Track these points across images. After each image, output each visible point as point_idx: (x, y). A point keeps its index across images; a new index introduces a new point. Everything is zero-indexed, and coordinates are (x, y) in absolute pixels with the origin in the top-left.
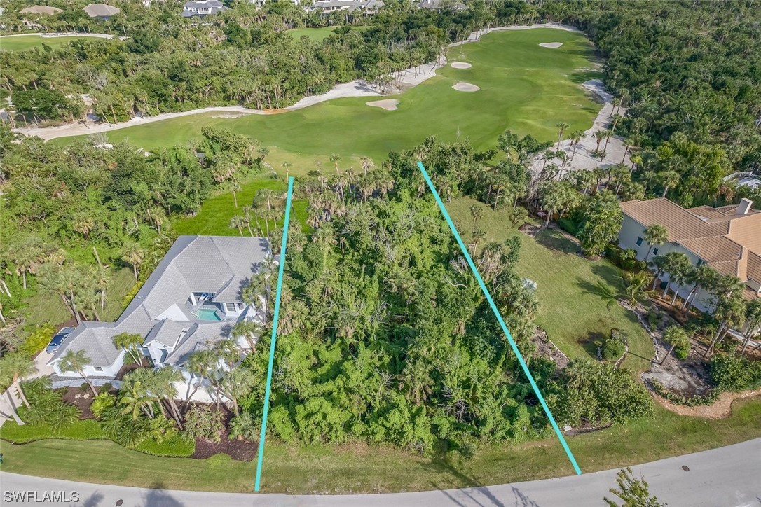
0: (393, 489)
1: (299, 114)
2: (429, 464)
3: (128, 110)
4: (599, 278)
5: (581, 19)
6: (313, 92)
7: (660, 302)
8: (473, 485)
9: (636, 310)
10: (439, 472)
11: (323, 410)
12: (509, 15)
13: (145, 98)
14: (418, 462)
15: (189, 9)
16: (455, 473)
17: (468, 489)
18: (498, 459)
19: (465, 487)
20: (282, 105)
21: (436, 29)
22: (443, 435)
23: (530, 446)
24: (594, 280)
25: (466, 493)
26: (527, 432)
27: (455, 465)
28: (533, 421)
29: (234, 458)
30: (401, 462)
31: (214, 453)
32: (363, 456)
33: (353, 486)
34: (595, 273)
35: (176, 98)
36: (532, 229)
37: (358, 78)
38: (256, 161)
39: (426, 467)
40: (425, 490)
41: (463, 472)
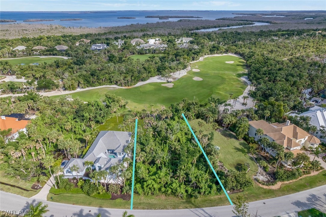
0: (174, 208)
2: (185, 202)
3: (76, 86)
4: (242, 146)
5: (241, 52)
6: (142, 80)
7: (262, 154)
8: (198, 207)
9: (253, 157)
10: (188, 204)
11: (152, 183)
12: (214, 51)
13: (82, 82)
14: (181, 201)
15: (94, 47)
16: (193, 204)
17: (197, 209)
18: (206, 201)
19: (196, 208)
20: (131, 85)
21: (187, 57)
22: (189, 193)
23: (216, 197)
24: (240, 147)
25: (196, 210)
26: (216, 193)
27: (193, 202)
28: (217, 189)
29: (124, 199)
30: (176, 201)
31: (117, 198)
32: (164, 199)
33: (161, 207)
34: (240, 145)
35: (93, 82)
36: (219, 130)
37: (158, 75)
38: (124, 106)
40: (183, 209)
41: (196, 204)
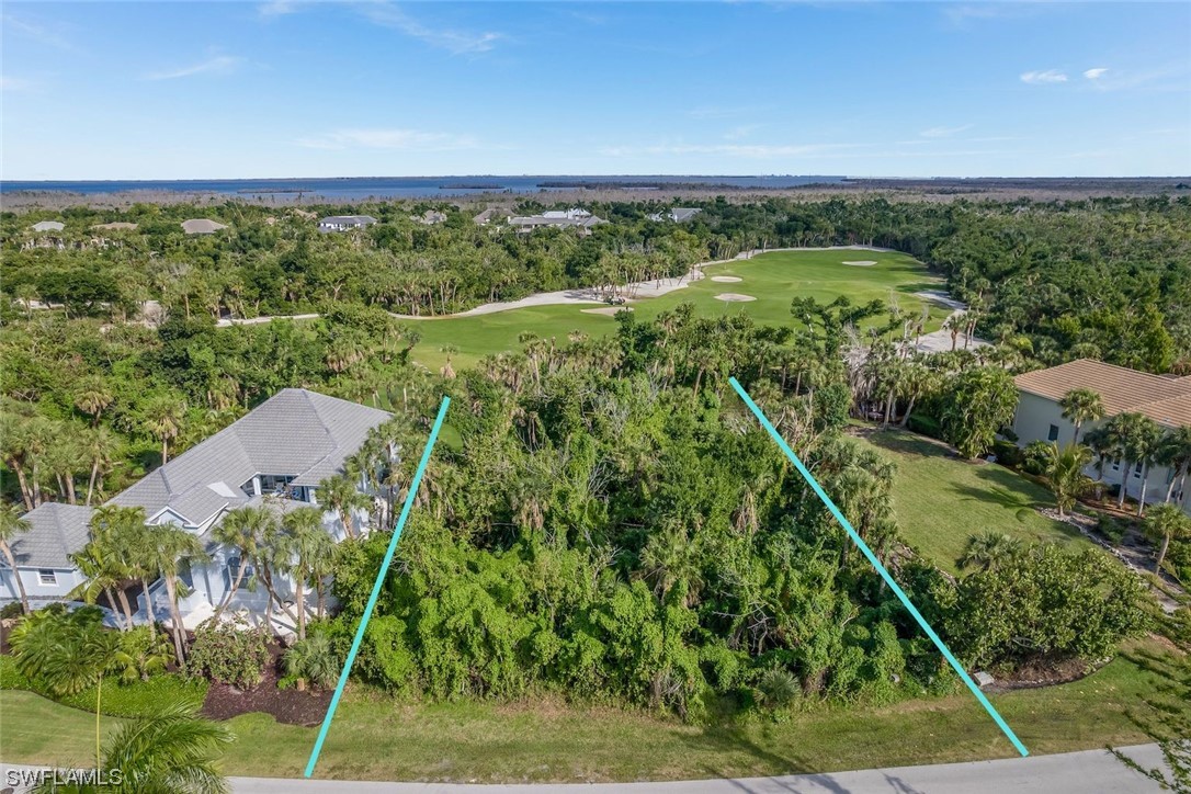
0: (619, 777)
1: (477, 319)
2: (697, 737)
3: (211, 305)
4: (993, 484)
6: (500, 298)
7: (1114, 513)
8: (795, 770)
9: (1074, 520)
10: (720, 750)
11: (477, 605)
12: (795, 231)
13: (238, 289)
14: (674, 734)
15: (328, 225)
16: (756, 751)
17: (788, 778)
18: (846, 731)
19: (780, 774)
20: (450, 309)
21: (687, 235)
22: (726, 683)
23: (911, 708)
24: (988, 486)
25: (785, 786)
26: (902, 684)
27: (756, 740)
28: (911, 660)
29: (280, 720)
30: (637, 733)
31: (241, 712)
32: (557, 722)
33: (531, 770)
34: (984, 478)
35: (288, 294)
36: (860, 431)
37: (570, 288)
38: (399, 355)
39: (692, 742)
40: (692, 777)
41: (775, 751)
